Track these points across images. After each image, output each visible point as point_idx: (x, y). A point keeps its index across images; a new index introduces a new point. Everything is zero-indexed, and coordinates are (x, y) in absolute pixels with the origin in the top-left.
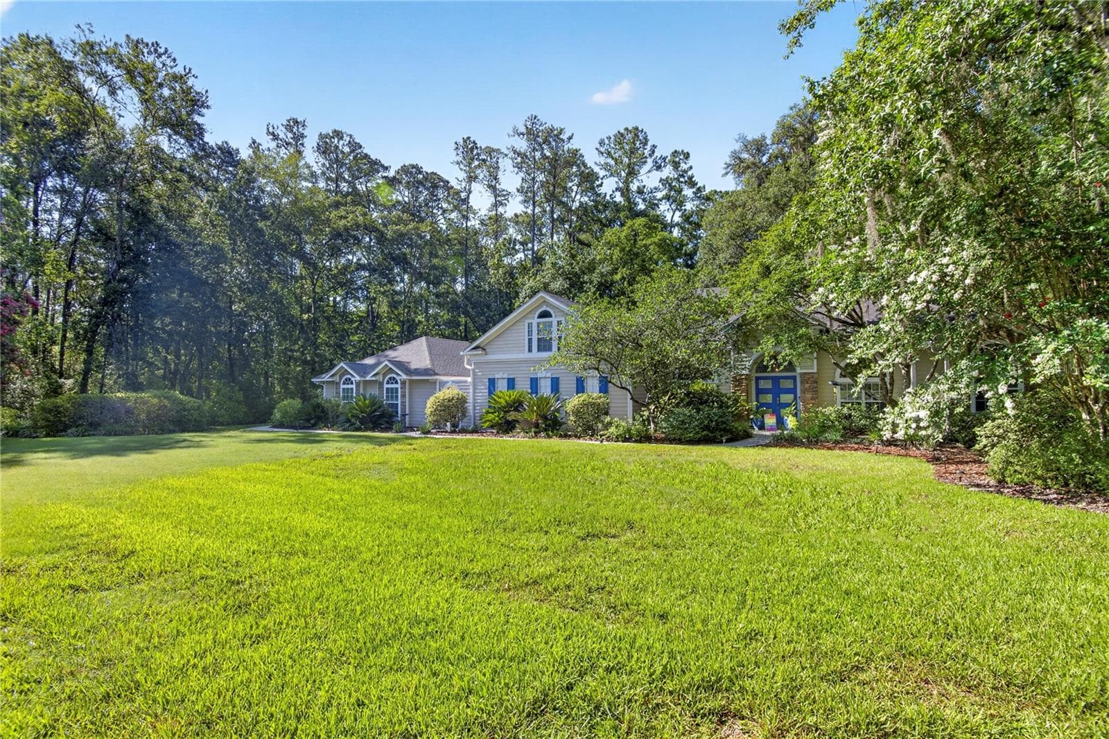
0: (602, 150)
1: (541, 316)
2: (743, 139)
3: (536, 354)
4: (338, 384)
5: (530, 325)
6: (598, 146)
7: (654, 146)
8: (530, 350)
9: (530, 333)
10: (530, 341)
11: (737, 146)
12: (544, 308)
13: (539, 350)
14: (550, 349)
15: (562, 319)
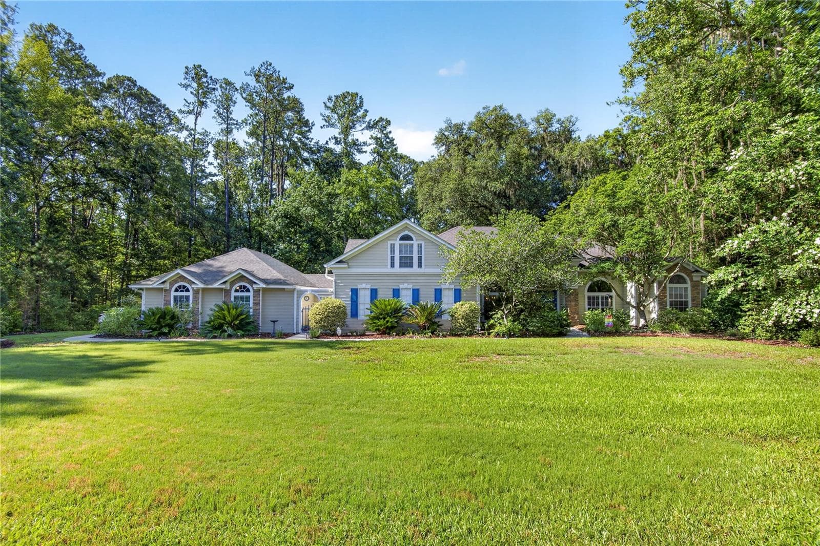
0: (328, 104)
1: (402, 239)
2: (448, 121)
3: (397, 269)
4: (167, 291)
5: (393, 246)
6: (326, 101)
7: (366, 111)
8: (392, 265)
9: (393, 251)
10: (393, 258)
11: (444, 126)
12: (406, 232)
13: (400, 266)
14: (411, 266)
15: (423, 243)
